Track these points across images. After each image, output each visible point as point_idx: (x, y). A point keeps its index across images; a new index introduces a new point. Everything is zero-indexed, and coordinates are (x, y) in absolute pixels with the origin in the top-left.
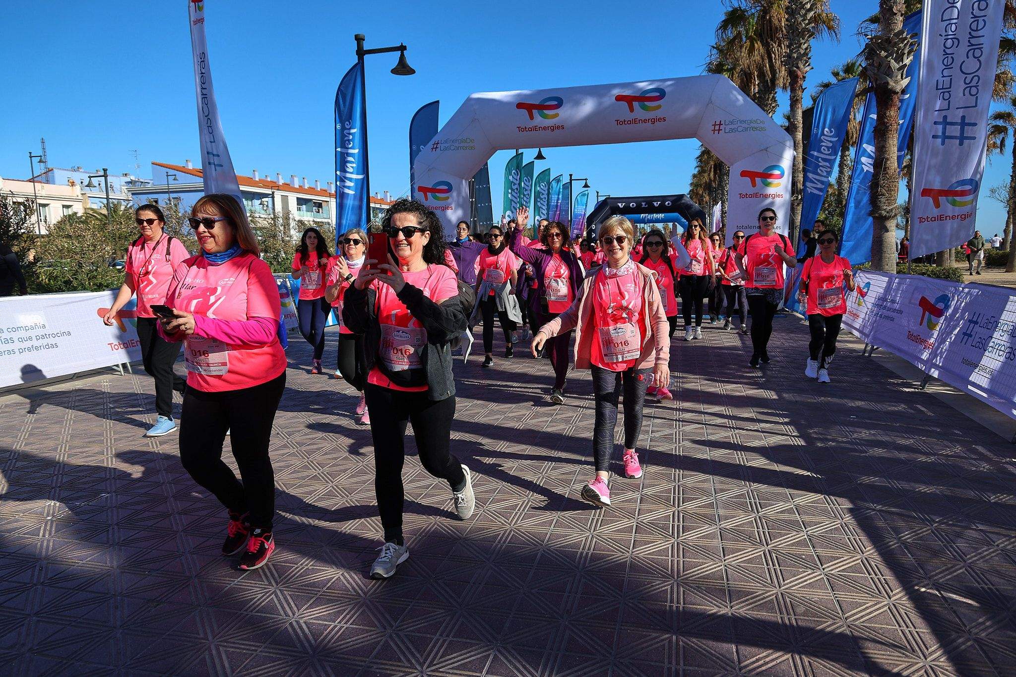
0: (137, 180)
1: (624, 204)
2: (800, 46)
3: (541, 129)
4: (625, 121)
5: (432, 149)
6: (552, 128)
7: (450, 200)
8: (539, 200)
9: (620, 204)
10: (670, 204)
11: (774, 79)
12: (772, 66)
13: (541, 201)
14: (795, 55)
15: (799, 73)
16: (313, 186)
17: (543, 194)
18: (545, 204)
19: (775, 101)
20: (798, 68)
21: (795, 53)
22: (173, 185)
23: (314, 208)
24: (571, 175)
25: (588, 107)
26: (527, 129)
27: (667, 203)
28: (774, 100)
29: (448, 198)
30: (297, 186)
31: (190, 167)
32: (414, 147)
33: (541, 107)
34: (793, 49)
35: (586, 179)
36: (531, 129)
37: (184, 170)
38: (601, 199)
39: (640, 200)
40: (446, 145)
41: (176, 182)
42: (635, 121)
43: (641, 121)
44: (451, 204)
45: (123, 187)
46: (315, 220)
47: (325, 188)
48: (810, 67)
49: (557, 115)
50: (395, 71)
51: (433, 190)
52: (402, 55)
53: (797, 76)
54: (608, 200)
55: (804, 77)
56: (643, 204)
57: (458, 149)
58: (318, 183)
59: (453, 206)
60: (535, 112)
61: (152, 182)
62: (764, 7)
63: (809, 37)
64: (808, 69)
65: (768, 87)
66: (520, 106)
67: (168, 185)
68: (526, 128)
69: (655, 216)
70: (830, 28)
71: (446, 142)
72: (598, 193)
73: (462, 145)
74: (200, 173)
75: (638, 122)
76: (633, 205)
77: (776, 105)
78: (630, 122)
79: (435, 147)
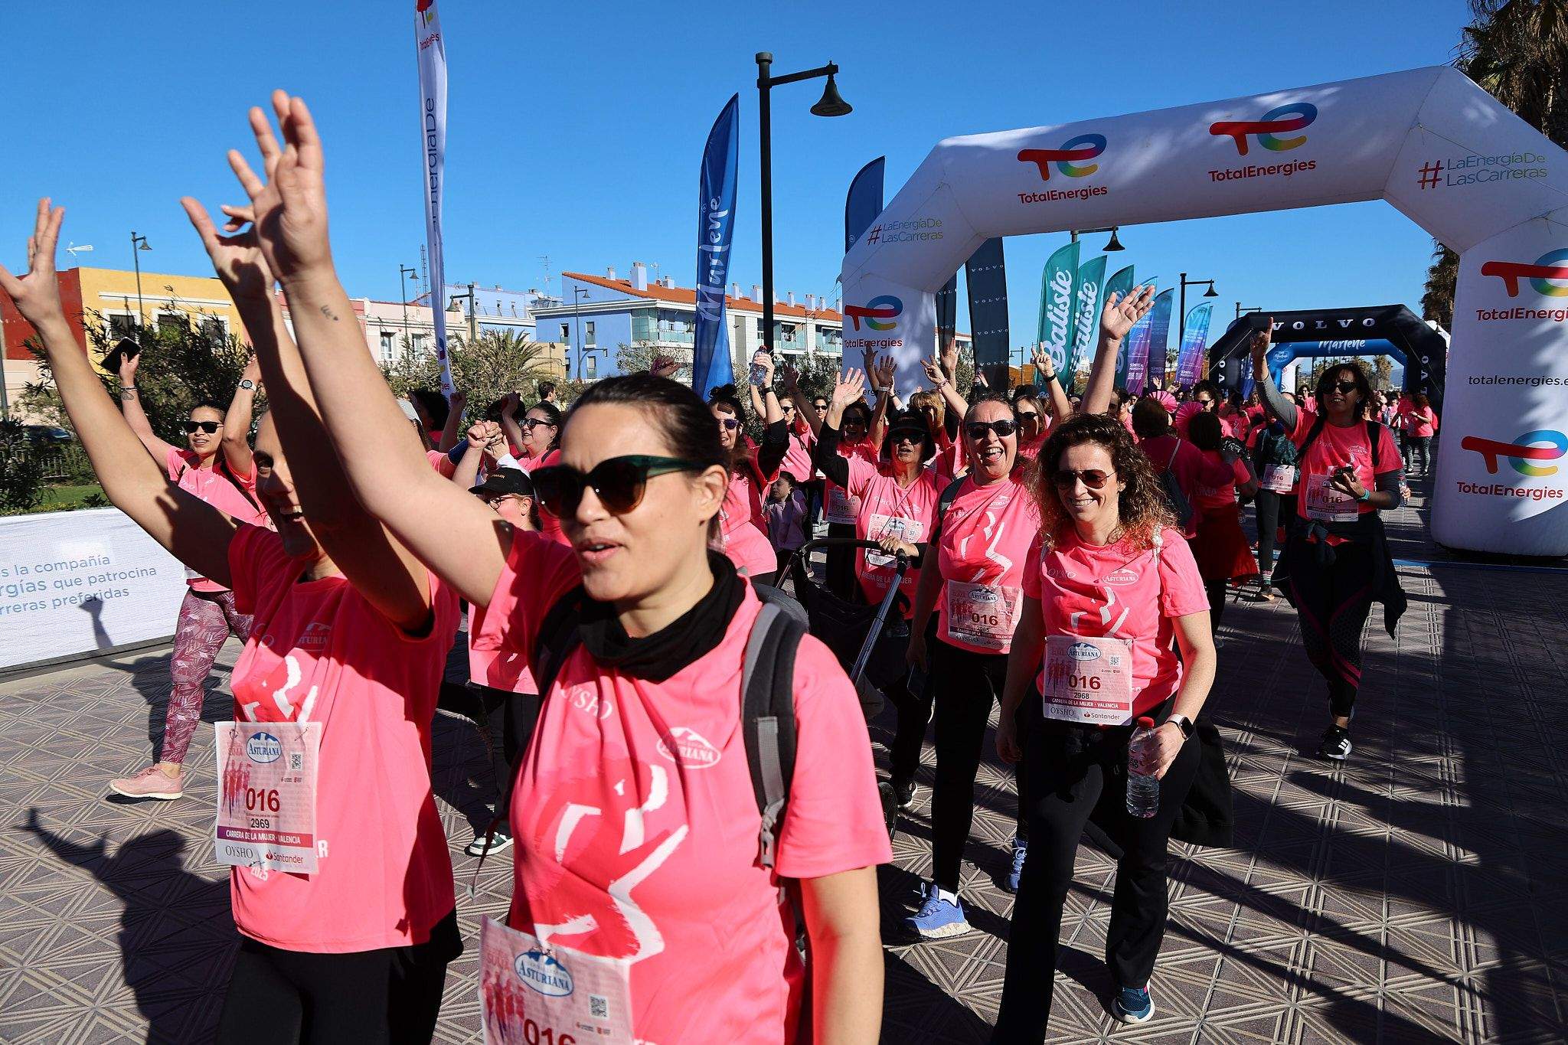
0: (546, 297)
1: (1280, 324)
3: (1063, 195)
4: (1228, 172)
5: (870, 240)
6: (1084, 193)
7: (897, 330)
10: (1373, 323)
16: (784, 301)
22: (585, 305)
23: (786, 334)
24: (1183, 275)
26: (1037, 198)
27: (1365, 321)
29: (894, 325)
31: (613, 278)
32: (852, 238)
33: (1064, 156)
35: (1211, 282)
36: (1043, 198)
37: (603, 283)
38: (1242, 314)
39: (1312, 315)
40: (892, 232)
41: (586, 300)
42: (1249, 172)
43: (1262, 171)
44: (899, 335)
47: (801, 302)
49: (1094, 168)
50: (817, 110)
51: (870, 312)
52: (831, 82)
54: (1252, 317)
56: (1319, 323)
57: (912, 238)
58: (793, 297)
59: (903, 340)
60: (1052, 165)
66: (1025, 155)
67: (576, 304)
68: (1034, 195)
69: (1347, 343)
71: (893, 227)
73: (924, 231)
74: (626, 287)
75: (1256, 173)
76: (1299, 325)
78: (1239, 175)
79: (875, 236)
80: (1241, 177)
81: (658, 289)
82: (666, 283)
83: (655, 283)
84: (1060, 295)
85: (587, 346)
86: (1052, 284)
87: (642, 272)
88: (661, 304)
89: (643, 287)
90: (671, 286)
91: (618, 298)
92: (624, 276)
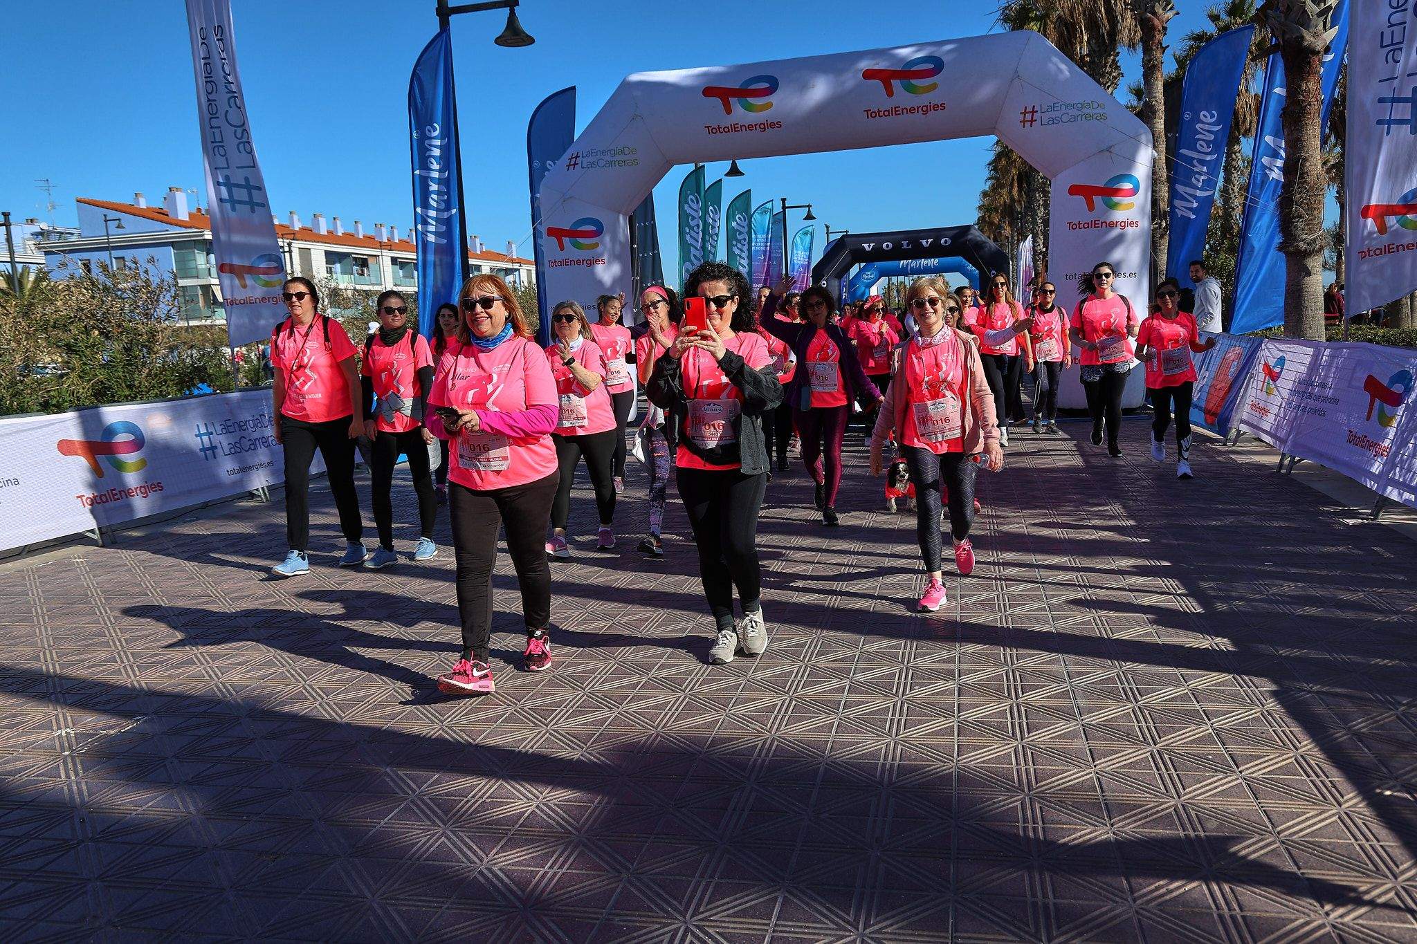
0: (51, 229)
1: (872, 245)
3: (744, 128)
4: (879, 111)
5: (569, 166)
6: (762, 126)
7: (600, 249)
8: (734, 242)
9: (866, 246)
10: (949, 242)
11: (1113, 33)
12: (1110, 11)
13: (739, 245)
15: (1156, 22)
16: (352, 231)
17: (741, 233)
18: (745, 249)
19: (1118, 68)
20: (1154, 13)
22: (117, 236)
23: (355, 268)
24: (784, 200)
25: (819, 90)
26: (722, 130)
27: (943, 241)
28: (1115, 65)
29: (597, 245)
30: (324, 232)
31: (143, 204)
32: (536, 164)
33: (743, 93)
35: (809, 206)
36: (727, 130)
37: (134, 211)
38: (833, 237)
39: (899, 236)
40: (591, 159)
41: (120, 231)
42: (896, 111)
43: (905, 111)
44: (602, 255)
45: (28, 243)
46: (358, 287)
47: (371, 233)
48: (1174, 12)
49: (770, 105)
50: (500, 41)
51: (573, 234)
52: (512, 13)
53: (1153, 28)
54: (846, 239)
55: (1165, 29)
56: (905, 243)
57: (610, 164)
58: (360, 226)
59: (606, 258)
60: (734, 101)
61: (79, 231)
64: (1170, 14)
65: (1104, 45)
66: (709, 92)
67: (108, 235)
68: (719, 128)
69: (924, 262)
71: (590, 154)
72: (827, 227)
73: (618, 157)
74: (161, 215)
75: (901, 112)
76: (888, 246)
77: (1119, 74)
78: (887, 113)
79: (573, 162)
80: (889, 115)
83: (194, 211)
87: (181, 199)
89: (183, 216)
91: (155, 229)
92: (158, 204)
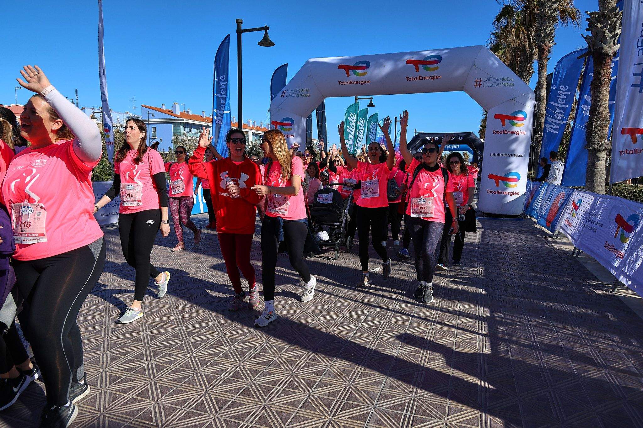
2: (546, 28)
3: (354, 83)
4: (412, 78)
5: (281, 96)
6: (362, 82)
7: (292, 131)
8: (370, 133)
9: (428, 138)
10: (462, 139)
11: (531, 54)
12: (530, 45)
13: (372, 135)
14: (543, 35)
15: (545, 47)
17: (373, 130)
19: (532, 69)
20: (545, 43)
21: (542, 33)
22: (152, 119)
25: (388, 68)
26: (345, 83)
27: (459, 138)
28: (531, 68)
29: (291, 129)
31: (164, 109)
32: (273, 95)
33: (355, 68)
34: (541, 30)
36: (347, 83)
37: (160, 110)
38: (417, 134)
39: (441, 135)
40: (290, 93)
41: (153, 117)
42: (419, 78)
43: (424, 78)
44: (293, 133)
48: (554, 43)
49: (365, 73)
50: (261, 44)
51: (281, 124)
52: (266, 33)
53: (544, 50)
54: (420, 135)
55: (549, 50)
57: (298, 96)
59: (294, 135)
60: (351, 71)
62: (526, 4)
63: (554, 21)
64: (552, 44)
65: (528, 59)
66: (341, 67)
67: (149, 119)
69: (453, 146)
70: (573, 18)
71: (290, 91)
73: (301, 93)
74: (170, 113)
75: (422, 79)
76: (437, 138)
77: (533, 72)
78: (416, 79)
79: (283, 94)
80: (417, 80)
81: (185, 114)
82: (188, 112)
83: (183, 112)
84: (352, 123)
85: (152, 137)
86: (349, 118)
87: (178, 107)
88: (186, 121)
89: (178, 113)
90: (190, 113)
91: (167, 117)
92: (170, 108)
